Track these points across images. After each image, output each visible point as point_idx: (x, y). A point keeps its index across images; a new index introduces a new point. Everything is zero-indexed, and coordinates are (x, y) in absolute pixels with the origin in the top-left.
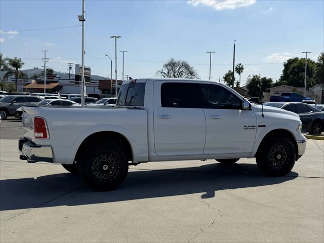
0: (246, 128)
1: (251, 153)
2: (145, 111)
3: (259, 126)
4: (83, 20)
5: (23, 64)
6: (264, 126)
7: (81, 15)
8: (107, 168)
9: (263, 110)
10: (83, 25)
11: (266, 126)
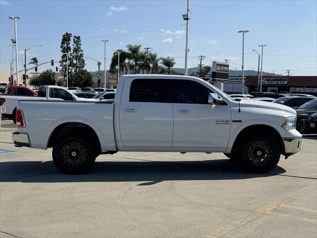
0: (218, 122)
1: (227, 148)
2: (112, 105)
3: (234, 121)
4: (188, 19)
5: (175, 63)
6: (241, 121)
7: (186, 14)
8: (75, 155)
9: (239, 105)
10: (187, 24)
11: (243, 121)
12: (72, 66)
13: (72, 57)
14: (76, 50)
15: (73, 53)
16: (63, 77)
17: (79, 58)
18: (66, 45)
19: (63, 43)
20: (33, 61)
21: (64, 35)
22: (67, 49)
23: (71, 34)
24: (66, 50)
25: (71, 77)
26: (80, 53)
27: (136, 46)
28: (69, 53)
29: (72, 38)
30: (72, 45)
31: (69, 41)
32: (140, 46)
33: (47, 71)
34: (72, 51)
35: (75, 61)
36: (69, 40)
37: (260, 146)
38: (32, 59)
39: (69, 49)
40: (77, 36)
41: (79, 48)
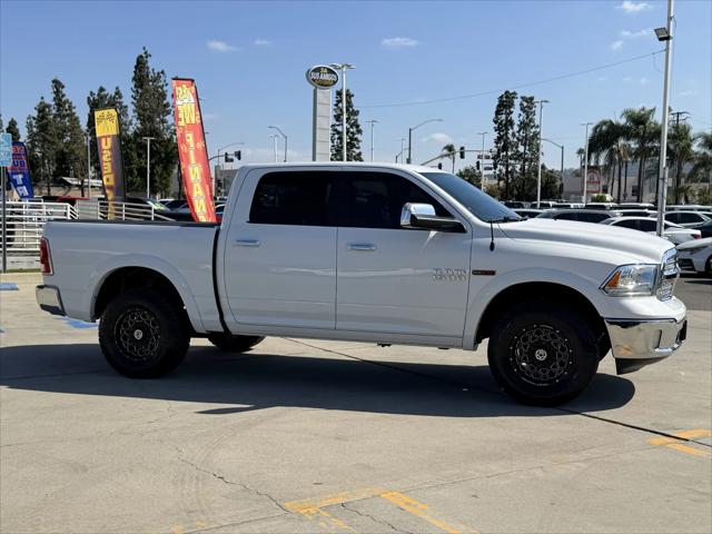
0: (438, 274)
1: (463, 337)
2: (214, 230)
3: (476, 273)
4: (668, 38)
6: (493, 273)
7: (665, 26)
8: (141, 336)
10: (667, 49)
11: (497, 273)
12: (515, 159)
13: (515, 140)
14: (524, 126)
15: (519, 132)
16: (496, 182)
17: (532, 141)
18: (503, 117)
19: (498, 113)
20: (446, 152)
21: (502, 97)
22: (505, 125)
23: (515, 93)
24: (503, 126)
25: (513, 180)
26: (533, 130)
27: (643, 109)
28: (510, 132)
29: (517, 102)
30: (517, 115)
31: (510, 107)
32: (654, 109)
33: (467, 170)
34: (516, 128)
35: (521, 149)
36: (511, 105)
37: (545, 337)
38: (445, 148)
39: (511, 123)
40: (528, 96)
41: (530, 121)
